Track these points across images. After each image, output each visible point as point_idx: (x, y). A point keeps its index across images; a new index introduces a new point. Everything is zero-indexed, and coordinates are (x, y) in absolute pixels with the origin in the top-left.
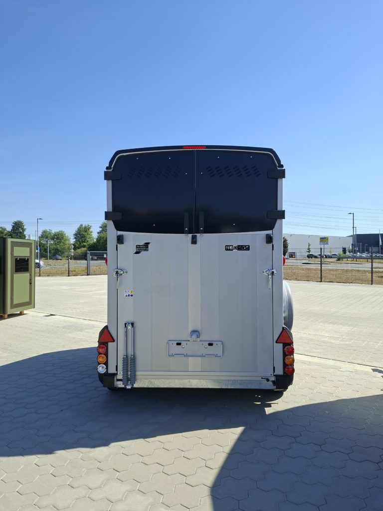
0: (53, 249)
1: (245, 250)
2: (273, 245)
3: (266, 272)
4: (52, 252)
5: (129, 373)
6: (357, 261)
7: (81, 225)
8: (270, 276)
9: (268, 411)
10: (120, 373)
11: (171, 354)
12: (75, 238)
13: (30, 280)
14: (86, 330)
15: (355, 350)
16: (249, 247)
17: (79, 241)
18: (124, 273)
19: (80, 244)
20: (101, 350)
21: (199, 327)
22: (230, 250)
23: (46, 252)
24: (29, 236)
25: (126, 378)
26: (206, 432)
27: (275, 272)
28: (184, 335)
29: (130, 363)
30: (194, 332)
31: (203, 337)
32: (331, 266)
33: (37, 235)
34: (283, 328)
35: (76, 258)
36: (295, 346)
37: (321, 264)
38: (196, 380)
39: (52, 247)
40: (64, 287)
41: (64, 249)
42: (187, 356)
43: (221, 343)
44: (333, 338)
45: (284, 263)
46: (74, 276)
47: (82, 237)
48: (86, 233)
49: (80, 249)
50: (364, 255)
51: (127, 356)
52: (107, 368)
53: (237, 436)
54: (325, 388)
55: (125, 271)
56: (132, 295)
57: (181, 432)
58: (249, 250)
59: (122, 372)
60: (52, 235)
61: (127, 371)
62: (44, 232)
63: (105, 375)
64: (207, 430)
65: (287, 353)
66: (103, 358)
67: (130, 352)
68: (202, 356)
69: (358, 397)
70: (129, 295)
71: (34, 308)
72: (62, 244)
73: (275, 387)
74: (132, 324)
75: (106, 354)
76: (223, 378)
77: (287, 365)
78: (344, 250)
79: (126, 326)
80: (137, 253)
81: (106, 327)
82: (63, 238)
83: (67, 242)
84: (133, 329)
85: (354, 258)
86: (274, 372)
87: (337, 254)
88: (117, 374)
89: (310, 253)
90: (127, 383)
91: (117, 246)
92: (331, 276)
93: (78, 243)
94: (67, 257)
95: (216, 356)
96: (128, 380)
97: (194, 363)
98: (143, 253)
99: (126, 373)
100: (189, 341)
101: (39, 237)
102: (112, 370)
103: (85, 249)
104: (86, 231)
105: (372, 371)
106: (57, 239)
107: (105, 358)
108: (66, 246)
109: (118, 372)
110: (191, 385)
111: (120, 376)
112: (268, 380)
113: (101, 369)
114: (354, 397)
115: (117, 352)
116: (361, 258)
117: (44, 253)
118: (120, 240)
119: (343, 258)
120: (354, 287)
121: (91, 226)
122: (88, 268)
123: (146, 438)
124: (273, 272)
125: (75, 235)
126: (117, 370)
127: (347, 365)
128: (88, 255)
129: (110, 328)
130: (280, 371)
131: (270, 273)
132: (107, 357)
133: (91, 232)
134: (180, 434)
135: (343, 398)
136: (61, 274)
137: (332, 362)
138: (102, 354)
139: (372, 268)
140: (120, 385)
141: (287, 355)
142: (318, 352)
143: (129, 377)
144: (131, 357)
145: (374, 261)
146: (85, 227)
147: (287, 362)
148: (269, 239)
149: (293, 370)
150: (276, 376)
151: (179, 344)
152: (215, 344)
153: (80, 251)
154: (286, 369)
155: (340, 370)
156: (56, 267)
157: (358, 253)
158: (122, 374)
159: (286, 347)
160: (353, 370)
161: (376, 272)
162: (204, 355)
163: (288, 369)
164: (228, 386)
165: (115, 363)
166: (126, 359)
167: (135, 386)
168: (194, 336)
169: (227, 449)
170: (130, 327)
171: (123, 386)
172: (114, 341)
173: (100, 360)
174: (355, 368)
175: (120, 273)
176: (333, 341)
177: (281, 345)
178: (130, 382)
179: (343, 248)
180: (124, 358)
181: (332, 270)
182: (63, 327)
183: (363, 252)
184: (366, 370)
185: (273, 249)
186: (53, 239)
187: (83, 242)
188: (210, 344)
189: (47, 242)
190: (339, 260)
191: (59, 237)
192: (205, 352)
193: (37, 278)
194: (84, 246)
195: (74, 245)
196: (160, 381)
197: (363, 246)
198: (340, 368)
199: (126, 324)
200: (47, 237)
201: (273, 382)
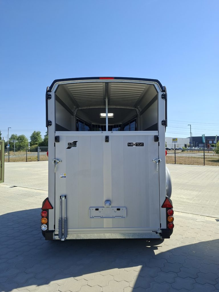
0: (18, 146)
1: (141, 146)
2: (159, 143)
3: (155, 160)
4: (17, 147)
5: (63, 230)
6: (193, 152)
7: (35, 132)
8: (157, 163)
9: (156, 252)
10: (57, 230)
11: (91, 216)
12: (31, 139)
13: (1, 165)
14: (36, 196)
15: (203, 207)
16: (143, 144)
17: (34, 141)
18: (59, 161)
19: (34, 142)
20: (44, 215)
21: (111, 198)
22: (130, 146)
23: (14, 147)
24: (3, 138)
25: (61, 233)
26: (116, 270)
27: (161, 160)
28: (101, 203)
29: (64, 223)
30: (107, 201)
31: (113, 205)
32: (179, 154)
33: (8, 137)
34: (166, 197)
35: (31, 151)
36: (174, 209)
37: (175, 154)
38: (108, 234)
39: (17, 144)
40: (23, 169)
41: (24, 145)
42: (102, 217)
43: (125, 208)
44: (188, 199)
45: (166, 155)
46: (30, 161)
47: (35, 138)
48: (38, 136)
49: (34, 146)
50: (196, 148)
51: (61, 218)
52: (48, 227)
53: (138, 273)
54: (190, 234)
55: (60, 160)
56: (65, 177)
57: (100, 271)
58: (143, 146)
59: (58, 229)
60: (17, 137)
61: (62, 229)
62: (13, 135)
63: (46, 232)
64: (117, 269)
65: (169, 214)
66: (45, 220)
67: (64, 216)
68: (113, 217)
69: (211, 240)
70: (63, 177)
71: (4, 182)
72: (23, 143)
73: (162, 237)
74: (65, 197)
75: (47, 217)
76: (127, 232)
77: (169, 222)
78: (186, 146)
79: (61, 198)
80: (69, 148)
81: (47, 199)
82: (24, 139)
83: (26, 141)
84: (65, 199)
85: (191, 150)
86: (161, 227)
87: (181, 147)
88: (55, 231)
89: (167, 147)
90: (62, 237)
91: (55, 143)
92: (181, 161)
93: (33, 142)
94: (26, 150)
95: (122, 217)
96: (62, 234)
97: (107, 222)
98: (73, 148)
99: (61, 230)
100: (104, 207)
101: (10, 139)
102: (51, 228)
103: (37, 145)
104: (37, 135)
105: (216, 221)
106: (20, 139)
107: (47, 220)
108: (26, 144)
109: (56, 230)
110: (105, 237)
111: (57, 232)
112: (157, 233)
113: (44, 228)
114: (209, 240)
115: (55, 216)
116: (195, 150)
117: (13, 148)
118: (57, 139)
119: (185, 150)
120: (194, 167)
121: (40, 132)
122: (38, 157)
123: (75, 277)
124: (159, 161)
125: (31, 137)
126: (55, 228)
127: (200, 217)
128: (38, 149)
129: (50, 200)
130: (164, 226)
131: (157, 161)
132: (48, 219)
133: (41, 136)
134: (99, 273)
135: (202, 241)
136: (22, 160)
137: (191, 216)
138: (44, 217)
139: (204, 156)
140: (57, 238)
141: (169, 216)
142: (181, 209)
143: (63, 232)
144: (64, 220)
145: (205, 151)
146: (37, 133)
147: (169, 220)
148: (156, 139)
149: (173, 226)
150: (162, 230)
151: (97, 209)
152: (121, 208)
153: (34, 147)
154: (168, 225)
155: (197, 221)
156: (19, 156)
157: (193, 147)
158: (58, 231)
159: (168, 211)
160: (205, 221)
161: (207, 158)
162: (114, 216)
163: (169, 224)
164: (130, 237)
165: (53, 224)
166: (61, 221)
167: (67, 238)
168: (108, 204)
169: (132, 284)
170: (63, 199)
171: (59, 239)
172: (53, 208)
173: (43, 221)
174: (206, 219)
175: (57, 161)
176: (189, 201)
177: (165, 209)
178: (63, 236)
179: (185, 145)
180: (59, 220)
181: (180, 157)
182: (21, 195)
183: (195, 147)
184: (212, 220)
185: (159, 145)
186: (18, 139)
187: (36, 141)
188: (118, 209)
189: (14, 141)
190: (183, 151)
191: (21, 139)
192: (115, 215)
193: (5, 163)
194: (36, 144)
195: (30, 143)
196: (84, 234)
197: (196, 143)
198: (197, 220)
199: (61, 197)
200: (14, 139)
201: (160, 234)
